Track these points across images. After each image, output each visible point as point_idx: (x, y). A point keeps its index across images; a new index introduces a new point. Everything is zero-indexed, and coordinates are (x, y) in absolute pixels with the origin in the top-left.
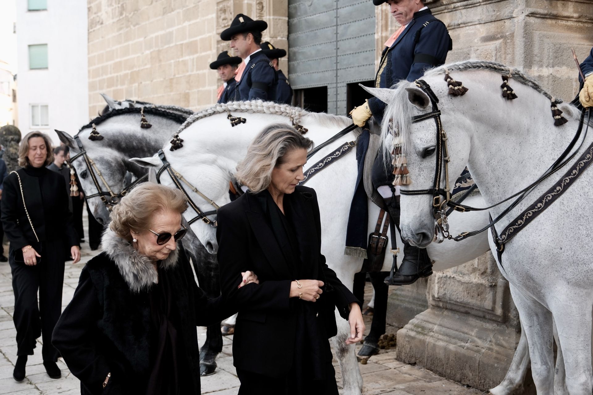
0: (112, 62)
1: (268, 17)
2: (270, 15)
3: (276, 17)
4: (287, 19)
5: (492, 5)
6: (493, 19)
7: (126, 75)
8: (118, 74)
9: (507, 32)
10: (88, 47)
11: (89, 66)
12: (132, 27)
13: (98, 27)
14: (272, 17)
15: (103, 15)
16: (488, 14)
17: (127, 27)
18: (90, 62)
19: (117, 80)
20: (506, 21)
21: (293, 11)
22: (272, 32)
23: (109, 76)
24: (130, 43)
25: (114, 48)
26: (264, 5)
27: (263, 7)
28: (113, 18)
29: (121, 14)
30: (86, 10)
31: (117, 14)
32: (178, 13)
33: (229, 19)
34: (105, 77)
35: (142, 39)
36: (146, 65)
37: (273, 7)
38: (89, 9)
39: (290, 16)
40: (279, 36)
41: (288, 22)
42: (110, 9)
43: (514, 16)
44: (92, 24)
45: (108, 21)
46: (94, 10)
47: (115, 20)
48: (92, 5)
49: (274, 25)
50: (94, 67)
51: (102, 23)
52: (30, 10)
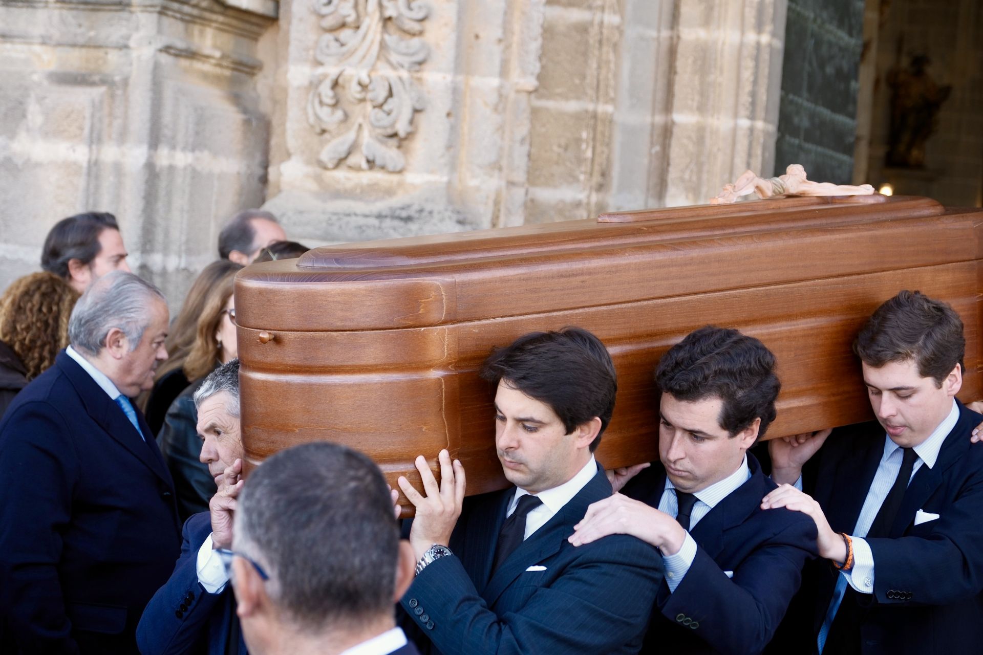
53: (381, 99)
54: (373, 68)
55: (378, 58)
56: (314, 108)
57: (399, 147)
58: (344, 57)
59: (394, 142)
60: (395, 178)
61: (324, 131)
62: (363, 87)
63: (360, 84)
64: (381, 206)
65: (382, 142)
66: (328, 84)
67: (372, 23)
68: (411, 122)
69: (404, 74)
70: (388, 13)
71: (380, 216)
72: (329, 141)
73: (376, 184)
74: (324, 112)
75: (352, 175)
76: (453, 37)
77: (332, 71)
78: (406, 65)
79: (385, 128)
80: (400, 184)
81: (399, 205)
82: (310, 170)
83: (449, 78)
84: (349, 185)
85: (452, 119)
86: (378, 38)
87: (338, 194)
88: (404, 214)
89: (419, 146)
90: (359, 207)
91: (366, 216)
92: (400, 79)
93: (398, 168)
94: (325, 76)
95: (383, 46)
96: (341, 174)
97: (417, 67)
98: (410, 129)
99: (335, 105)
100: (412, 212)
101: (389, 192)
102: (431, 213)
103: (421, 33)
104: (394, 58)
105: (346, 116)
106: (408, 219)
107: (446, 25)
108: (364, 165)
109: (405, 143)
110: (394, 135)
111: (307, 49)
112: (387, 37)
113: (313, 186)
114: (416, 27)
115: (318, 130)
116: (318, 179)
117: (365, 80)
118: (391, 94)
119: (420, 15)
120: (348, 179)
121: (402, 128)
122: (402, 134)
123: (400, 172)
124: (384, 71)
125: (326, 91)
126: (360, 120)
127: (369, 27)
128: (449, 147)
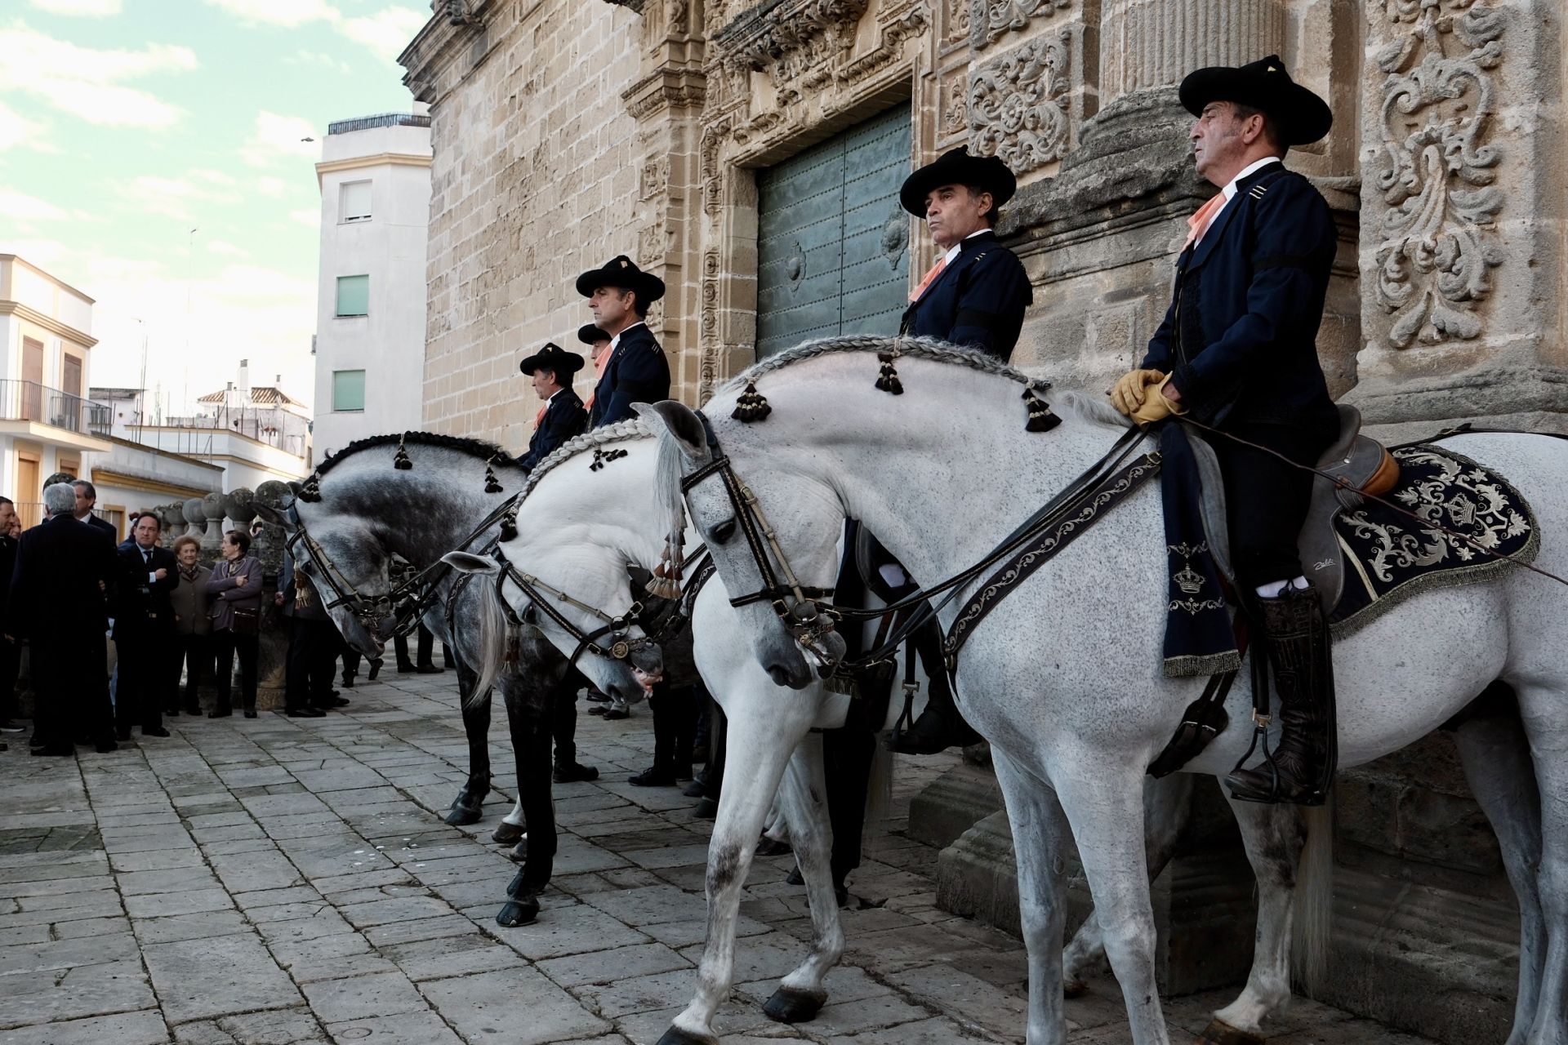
0: (462, 392)
1: (722, 310)
2: (725, 307)
3: (736, 310)
4: (755, 313)
5: (1126, 234)
6: (1130, 258)
7: (484, 412)
8: (471, 412)
9: (1156, 281)
10: (425, 367)
11: (424, 400)
12: (497, 332)
13: (443, 334)
14: (729, 310)
15: (451, 315)
16: (1118, 251)
17: (490, 333)
18: (427, 393)
19: (469, 422)
20: (1153, 261)
21: (765, 300)
22: (728, 335)
23: (457, 415)
24: (493, 359)
25: (466, 368)
26: (717, 289)
27: (714, 293)
28: (466, 320)
29: (481, 312)
30: (425, 308)
31: (474, 311)
32: (573, 307)
33: (656, 313)
34: (449, 417)
35: (513, 352)
36: (516, 395)
37: (732, 293)
38: (429, 306)
39: (761, 309)
40: (740, 341)
41: (757, 318)
42: (462, 305)
43: (1170, 251)
44: (432, 330)
45: (460, 325)
46: (438, 306)
47: (470, 322)
48: (435, 299)
49: (732, 322)
50: (432, 401)
51: (449, 329)
52: (340, 316)
53: (1449, 262)
54: (1439, 229)
55: (1444, 218)
56: (1380, 287)
57: (1474, 310)
58: (1406, 226)
59: (1467, 304)
60: (1473, 345)
61: (1395, 309)
62: (1430, 252)
63: (1425, 249)
64: (1457, 377)
65: (1454, 308)
66: (1393, 257)
67: (1435, 183)
68: (1485, 278)
69: (1473, 228)
70: (1451, 167)
71: (1453, 387)
72: (1399, 317)
73: (1453, 355)
74: (1391, 289)
75: (1428, 350)
76: (1531, 175)
77: (1396, 243)
78: (1474, 218)
79: (1455, 291)
80: (1480, 351)
81: (1479, 372)
82: (1385, 352)
83: (1529, 222)
84: (1425, 361)
85: (1538, 269)
86: (1443, 195)
87: (1414, 373)
88: (1481, 380)
89: (1499, 305)
90: (1433, 382)
91: (1439, 390)
92: (1468, 233)
93: (1473, 333)
94: (1389, 250)
95: (1448, 202)
96: (1415, 352)
97: (1489, 218)
98: (1484, 286)
99: (1402, 280)
100: (1490, 378)
101: (1469, 361)
102: (1512, 375)
103: (1491, 181)
104: (1460, 213)
105: (1416, 287)
106: (1486, 384)
107: (1522, 164)
108: (1437, 337)
109: (1482, 305)
110: (1467, 297)
111: (1377, 230)
112: (1452, 193)
113: (1388, 369)
114: (1485, 173)
115: (1387, 309)
116: (1393, 361)
117: (1430, 243)
118: (1459, 254)
119: (1487, 160)
120: (1424, 355)
121: (1474, 286)
122: (1474, 293)
123: (1477, 337)
124: (1451, 229)
125: (1391, 264)
126: (1429, 289)
127: (1431, 187)
128: (1536, 300)
